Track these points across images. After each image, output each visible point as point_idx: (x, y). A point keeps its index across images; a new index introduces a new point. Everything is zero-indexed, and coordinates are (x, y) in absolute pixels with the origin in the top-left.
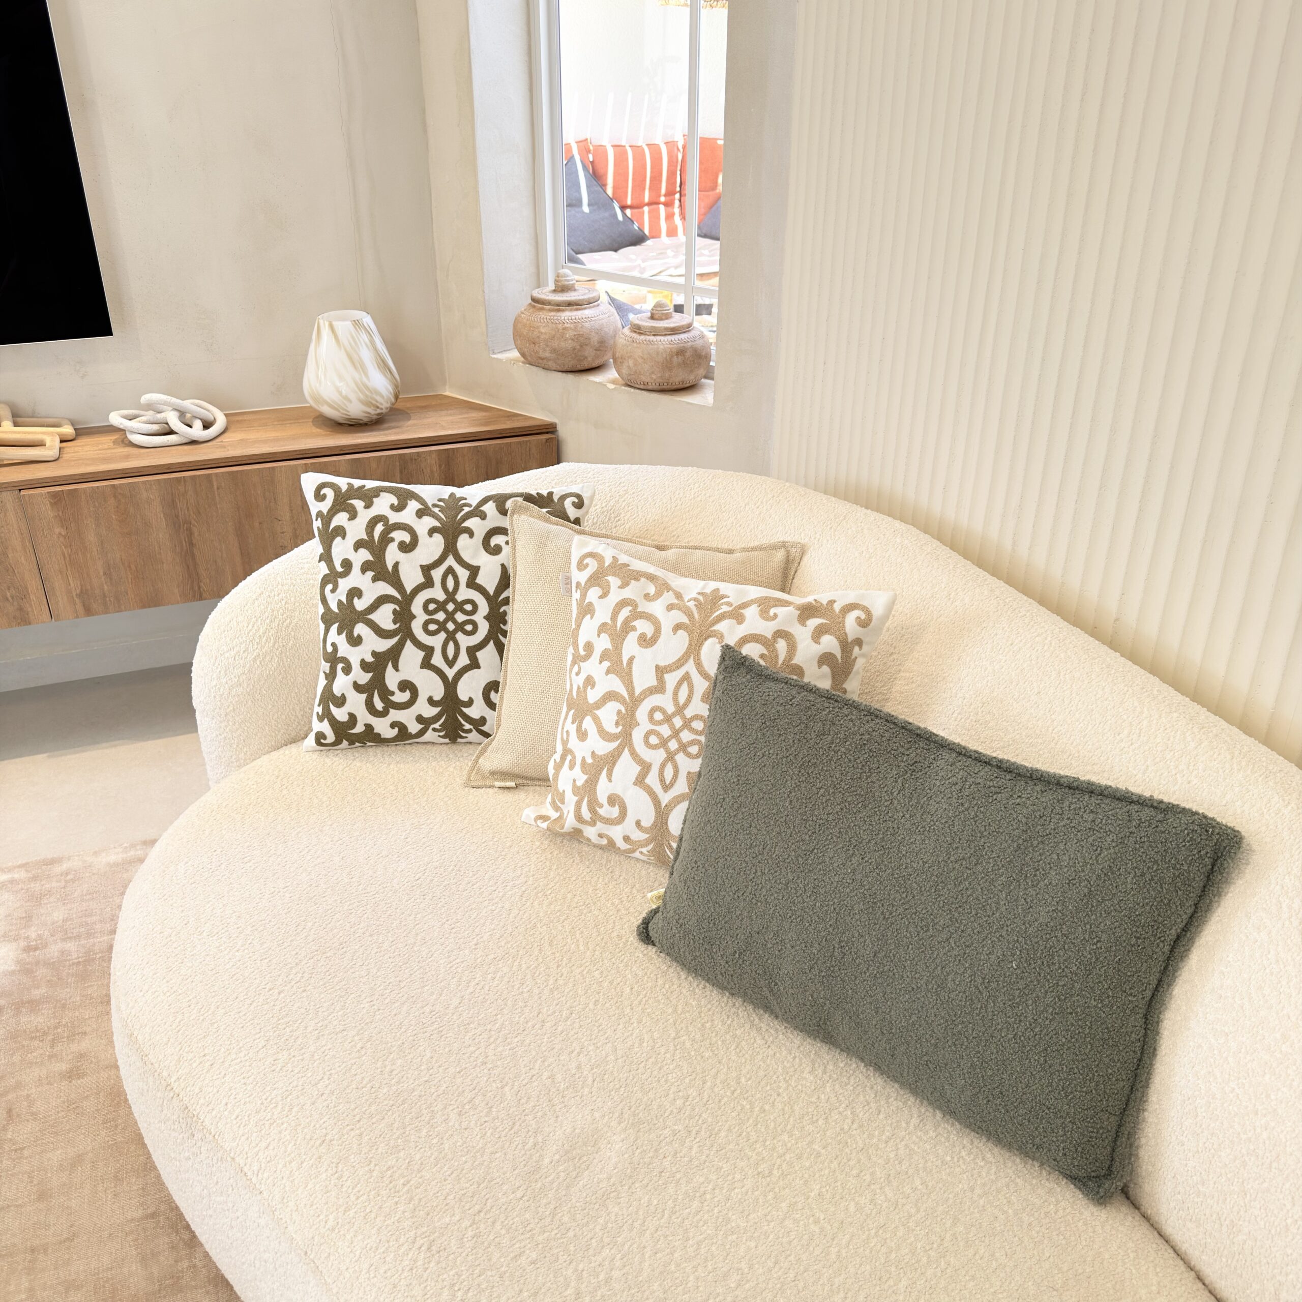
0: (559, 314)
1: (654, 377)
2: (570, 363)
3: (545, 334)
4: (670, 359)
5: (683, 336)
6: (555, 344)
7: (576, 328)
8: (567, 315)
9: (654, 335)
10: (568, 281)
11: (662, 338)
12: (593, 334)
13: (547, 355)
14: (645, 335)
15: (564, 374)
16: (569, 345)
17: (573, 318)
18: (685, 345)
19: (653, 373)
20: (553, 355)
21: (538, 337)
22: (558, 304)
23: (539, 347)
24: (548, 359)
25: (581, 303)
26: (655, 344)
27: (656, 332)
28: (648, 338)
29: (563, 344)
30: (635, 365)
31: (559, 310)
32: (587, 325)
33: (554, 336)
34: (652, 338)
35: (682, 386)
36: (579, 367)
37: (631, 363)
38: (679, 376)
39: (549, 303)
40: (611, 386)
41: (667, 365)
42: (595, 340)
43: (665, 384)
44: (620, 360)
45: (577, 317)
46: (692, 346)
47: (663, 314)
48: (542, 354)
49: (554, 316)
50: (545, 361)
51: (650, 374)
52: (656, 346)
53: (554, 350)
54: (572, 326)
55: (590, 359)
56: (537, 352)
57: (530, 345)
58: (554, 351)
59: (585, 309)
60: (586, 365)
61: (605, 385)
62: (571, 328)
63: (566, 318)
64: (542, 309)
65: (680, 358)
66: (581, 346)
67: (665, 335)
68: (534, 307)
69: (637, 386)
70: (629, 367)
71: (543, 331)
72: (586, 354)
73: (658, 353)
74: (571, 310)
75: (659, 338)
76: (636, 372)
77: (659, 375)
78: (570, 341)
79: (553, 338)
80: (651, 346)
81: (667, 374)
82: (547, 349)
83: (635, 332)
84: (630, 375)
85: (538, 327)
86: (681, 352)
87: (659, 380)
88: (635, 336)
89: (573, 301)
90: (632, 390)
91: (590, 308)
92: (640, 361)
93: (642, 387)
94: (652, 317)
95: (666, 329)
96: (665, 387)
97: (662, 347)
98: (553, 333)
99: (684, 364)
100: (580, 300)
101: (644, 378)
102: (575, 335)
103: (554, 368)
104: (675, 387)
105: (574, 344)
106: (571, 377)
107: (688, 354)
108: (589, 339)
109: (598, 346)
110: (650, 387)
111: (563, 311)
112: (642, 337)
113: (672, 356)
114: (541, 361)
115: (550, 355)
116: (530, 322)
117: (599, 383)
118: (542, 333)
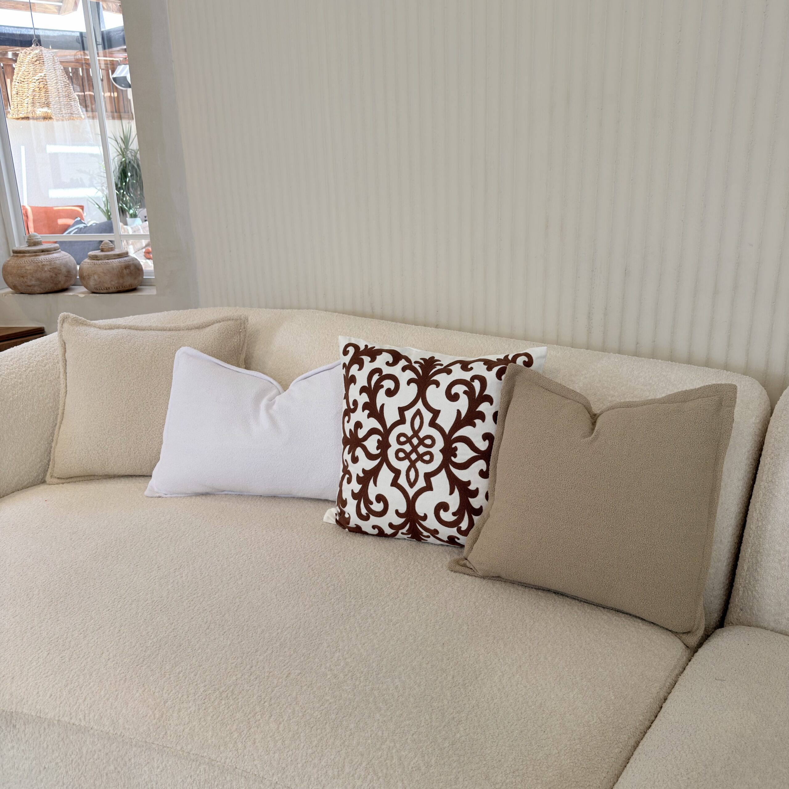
0: (37, 257)
1: (113, 283)
2: (50, 286)
3: (30, 270)
4: (122, 271)
5: (125, 258)
6: (39, 275)
7: (50, 264)
8: (42, 258)
9: (108, 259)
10: (38, 239)
11: (114, 260)
12: (62, 267)
13: (33, 282)
15: (46, 295)
16: (48, 275)
17: (47, 258)
18: (129, 263)
19: (112, 281)
20: (38, 283)
21: (26, 273)
22: (35, 252)
23: (27, 279)
24: (34, 286)
25: (50, 250)
26: (109, 264)
27: (108, 257)
28: (104, 261)
29: (44, 275)
30: (99, 278)
31: (36, 255)
32: (57, 262)
33: (37, 271)
34: (107, 261)
35: (131, 288)
36: (56, 289)
37: (96, 277)
38: (128, 282)
39: (28, 252)
40: (82, 296)
41: (120, 275)
42: (64, 270)
43: (121, 287)
44: (88, 277)
45: (50, 258)
46: (133, 264)
47: (110, 248)
48: (30, 284)
49: (34, 259)
50: (32, 288)
51: (110, 282)
52: (111, 265)
54: (48, 263)
55: (62, 282)
56: (26, 282)
57: (19, 278)
58: (38, 279)
59: (53, 253)
60: (60, 287)
61: (78, 296)
62: (47, 265)
63: (43, 259)
64: (23, 257)
65: (127, 270)
66: (56, 275)
68: (17, 256)
69: (102, 291)
70: (95, 280)
71: (28, 268)
72: (60, 279)
73: (113, 269)
74: (44, 255)
75: (111, 261)
76: (100, 282)
77: (116, 282)
78: (48, 272)
79: (36, 271)
80: (108, 265)
81: (121, 281)
82: (33, 279)
84: (96, 284)
85: (24, 267)
86: (127, 267)
87: (117, 285)
88: (95, 261)
89: (45, 249)
90: (98, 295)
91: (56, 253)
92: (102, 275)
93: (105, 291)
94: (102, 251)
95: (115, 255)
96: (121, 289)
97: (115, 265)
98: (36, 268)
99: (131, 274)
100: (49, 248)
101: (106, 285)
102: (51, 268)
103: (38, 292)
104: (127, 289)
105: (51, 274)
106: (51, 296)
107: (132, 268)
108: (61, 270)
109: (67, 274)
110: (111, 290)
111: (39, 255)
112: (100, 261)
113: (123, 269)
114: (29, 288)
115: (36, 282)
116: (16, 265)
117: (73, 295)
118: (27, 270)
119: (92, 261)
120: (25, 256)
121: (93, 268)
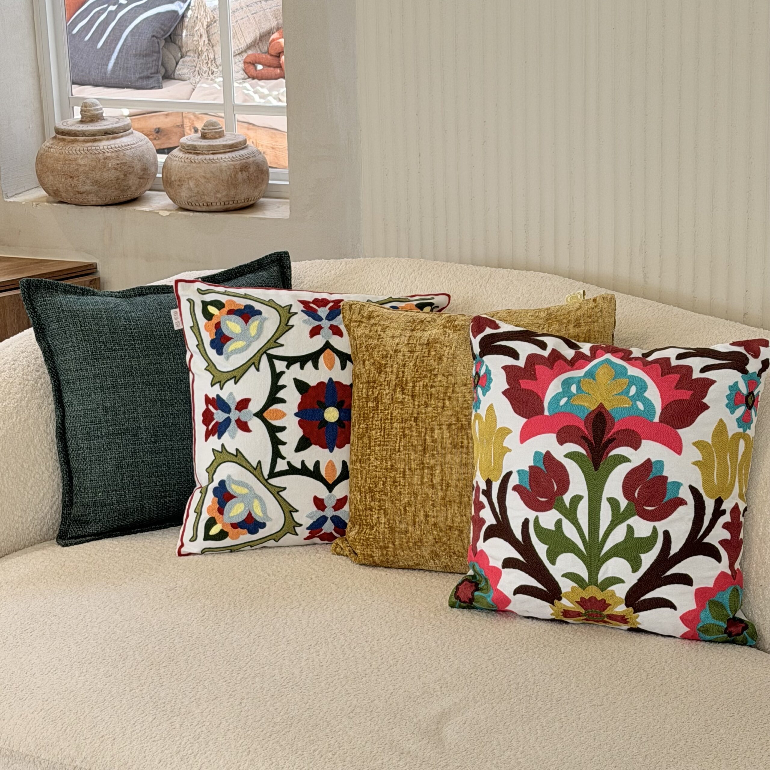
0: (96, 144)
1: (219, 195)
2: (113, 195)
3: (85, 165)
4: (235, 175)
5: (242, 152)
6: (97, 175)
7: (118, 156)
8: (105, 144)
9: (213, 154)
10: (97, 110)
11: (223, 156)
12: (136, 161)
13: (87, 188)
14: (202, 154)
15: (104, 208)
16: (111, 175)
17: (113, 146)
18: (247, 160)
19: (218, 192)
20: (95, 188)
21: (77, 170)
22: (94, 134)
23: (78, 180)
24: (89, 193)
25: (117, 131)
26: (216, 163)
27: (214, 150)
28: (208, 157)
29: (106, 175)
30: (197, 186)
31: (95, 141)
32: (128, 152)
33: (95, 167)
34: (212, 157)
36: (122, 199)
37: (192, 184)
38: (243, 193)
39: (83, 134)
40: (167, 213)
41: (232, 181)
42: (138, 167)
44: (178, 183)
45: (117, 146)
47: (216, 132)
49: (91, 146)
50: (84, 195)
51: (215, 194)
52: (218, 164)
53: (97, 181)
54: (113, 155)
56: (75, 186)
59: (122, 136)
60: (129, 195)
61: (155, 214)
62: (112, 157)
63: (105, 147)
64: (73, 142)
65: (244, 173)
66: (125, 175)
67: (225, 152)
68: (64, 140)
69: (199, 209)
70: (190, 189)
71: (82, 162)
72: (130, 183)
73: (221, 171)
74: (108, 139)
75: (219, 156)
76: (198, 193)
77: (224, 194)
78: (113, 171)
79: (93, 169)
80: (212, 165)
81: (232, 193)
82: (88, 181)
83: (190, 153)
84: (191, 197)
85: (76, 160)
86: (244, 168)
87: (225, 199)
88: (192, 156)
89: (109, 130)
90: (191, 214)
91: (126, 135)
92: (202, 180)
93: (204, 209)
94: (204, 137)
95: (225, 146)
96: (231, 206)
97: (225, 164)
98: (94, 164)
99: (249, 180)
100: (116, 128)
101: (207, 199)
102: (118, 164)
103: (94, 203)
104: (240, 205)
105: (118, 173)
106: (113, 210)
107: (252, 170)
108: (133, 167)
109: (141, 173)
110: (214, 208)
111: (100, 140)
112: (200, 157)
113: (237, 173)
114: (79, 196)
115: (91, 187)
116: (62, 156)
117: (150, 212)
118: (80, 165)
119: (187, 155)
120: (77, 141)
121: (189, 168)
